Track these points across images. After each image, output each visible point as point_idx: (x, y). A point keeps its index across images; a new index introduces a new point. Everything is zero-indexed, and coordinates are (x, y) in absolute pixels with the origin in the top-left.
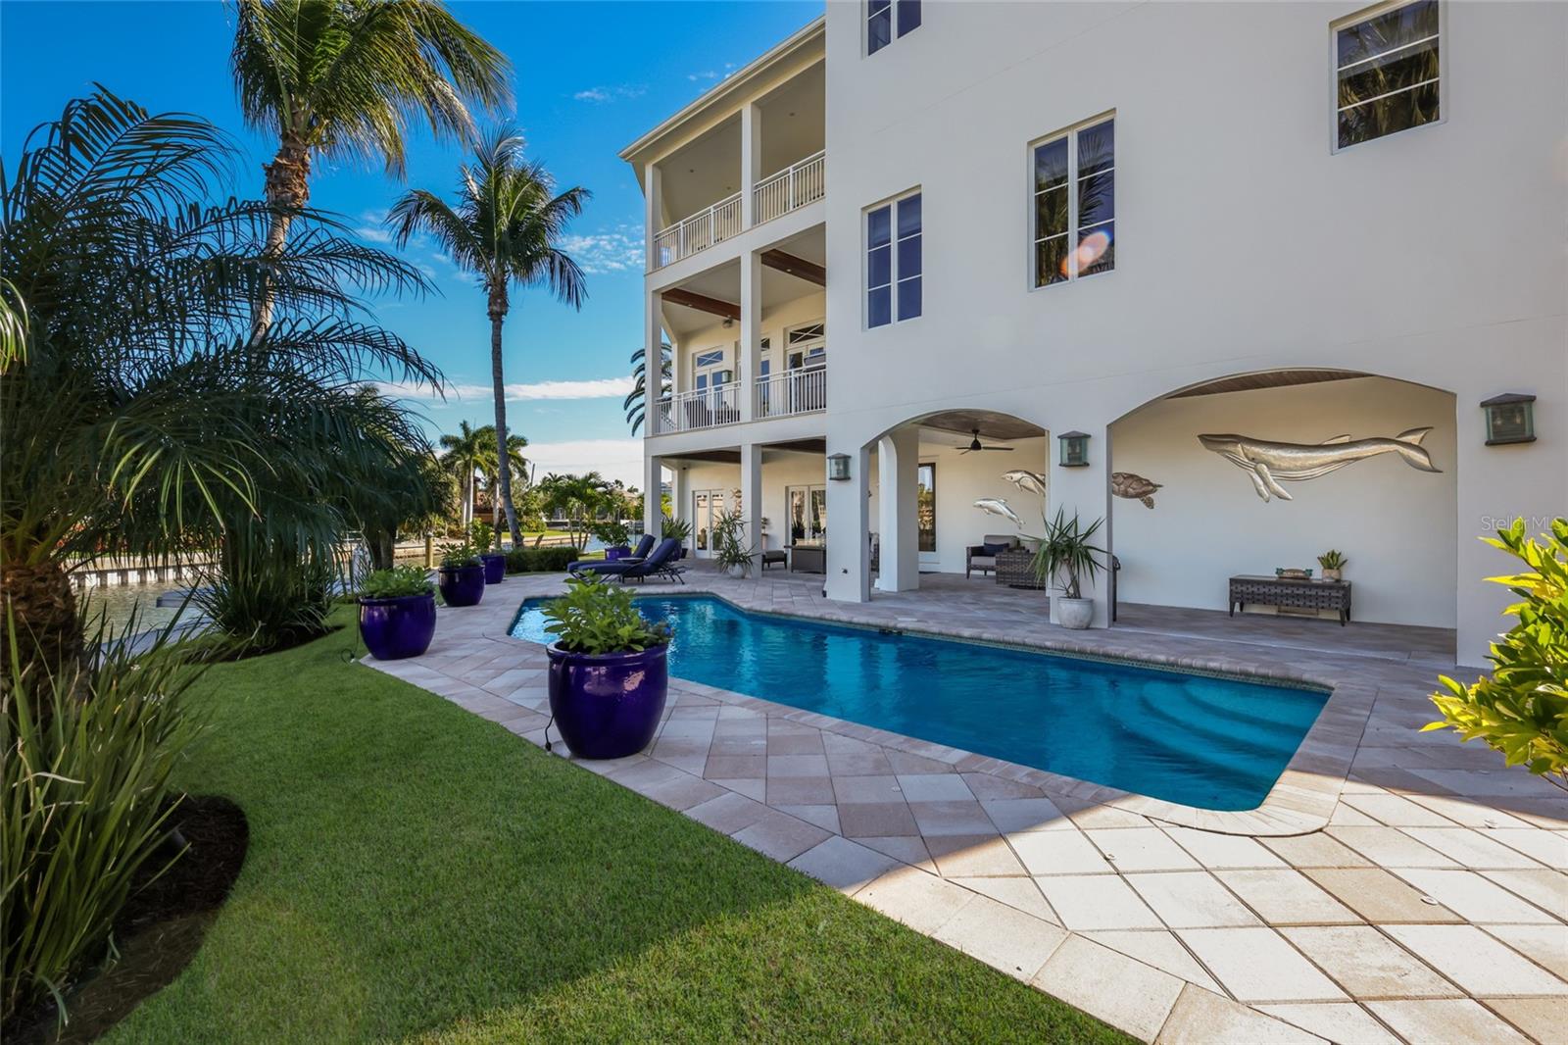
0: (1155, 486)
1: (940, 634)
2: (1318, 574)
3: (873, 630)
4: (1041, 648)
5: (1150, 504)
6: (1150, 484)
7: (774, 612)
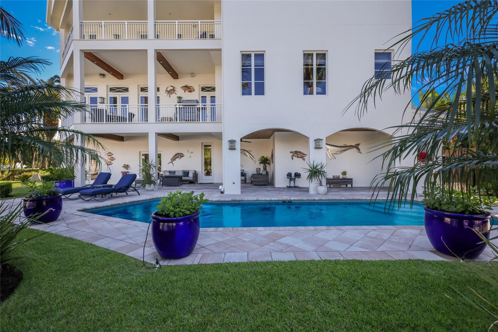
0: (306, 155)
1: (307, 200)
2: (341, 177)
3: (280, 202)
4: (340, 200)
5: (304, 160)
6: (304, 154)
7: (232, 201)
